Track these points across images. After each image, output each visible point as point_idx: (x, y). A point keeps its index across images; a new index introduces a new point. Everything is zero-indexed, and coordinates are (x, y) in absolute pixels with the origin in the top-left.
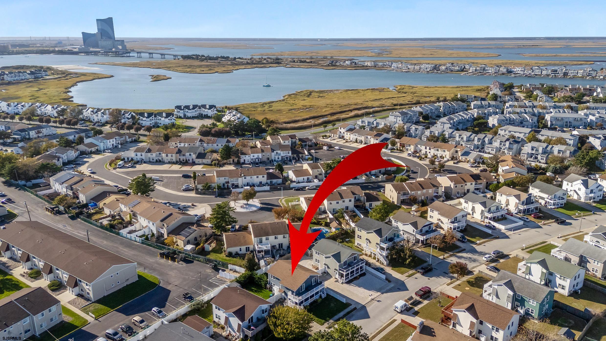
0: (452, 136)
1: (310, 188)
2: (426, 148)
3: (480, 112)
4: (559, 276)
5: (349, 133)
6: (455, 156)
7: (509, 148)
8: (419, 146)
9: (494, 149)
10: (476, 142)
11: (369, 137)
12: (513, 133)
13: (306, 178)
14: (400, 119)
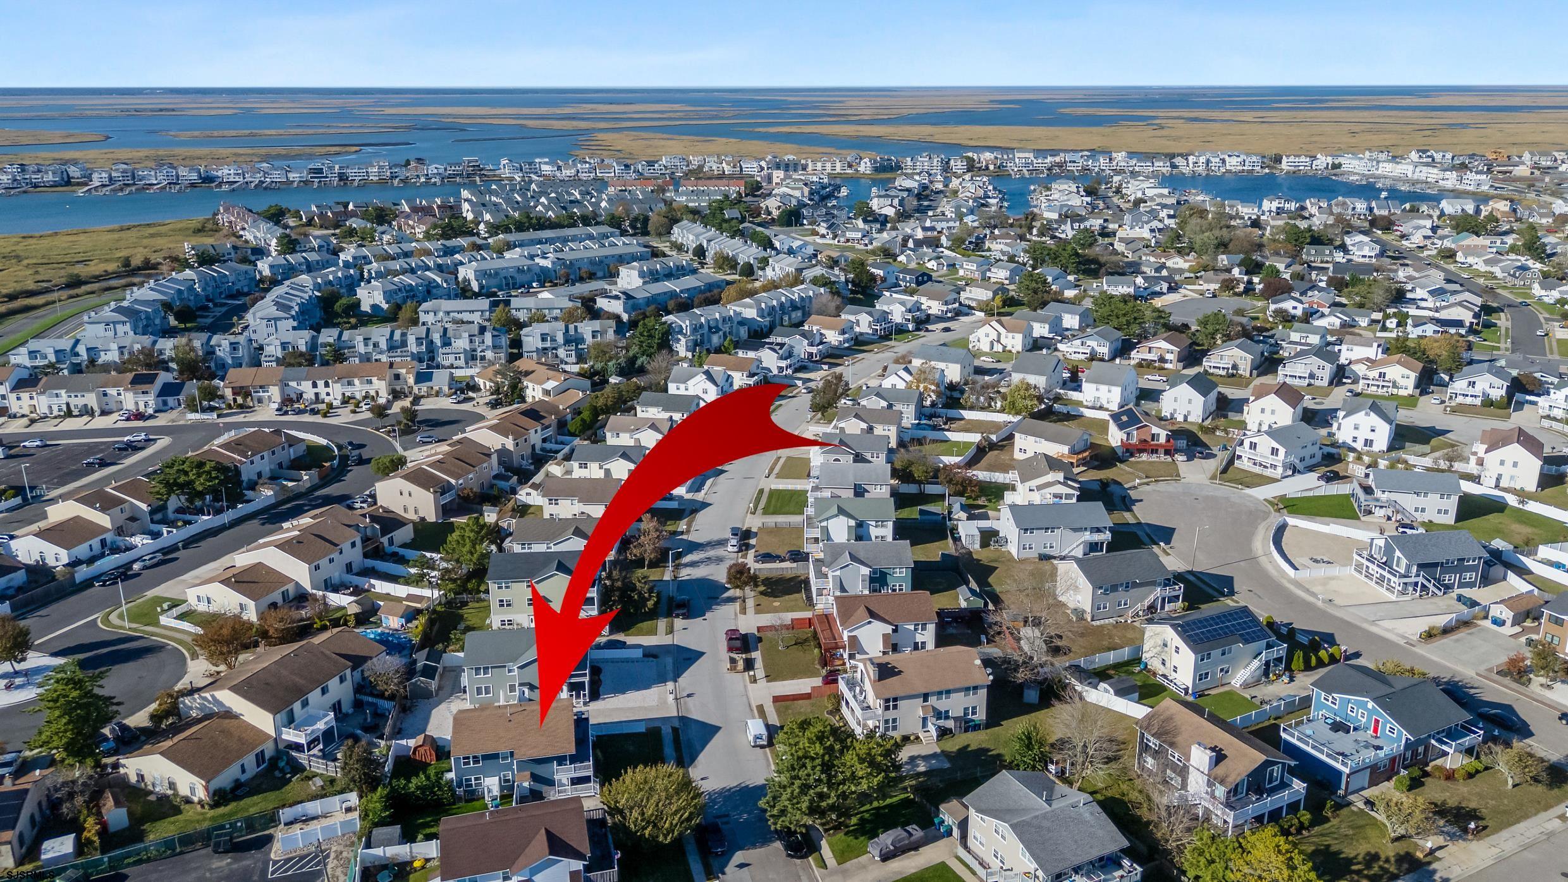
0: (342, 345)
1: (148, 563)
2: (315, 385)
3: (319, 280)
4: (873, 523)
5: (25, 396)
6: (398, 388)
7: (494, 347)
8: (293, 384)
9: (462, 356)
10: (412, 346)
11: (113, 392)
12: (456, 315)
13: (95, 543)
14: (128, 327)
